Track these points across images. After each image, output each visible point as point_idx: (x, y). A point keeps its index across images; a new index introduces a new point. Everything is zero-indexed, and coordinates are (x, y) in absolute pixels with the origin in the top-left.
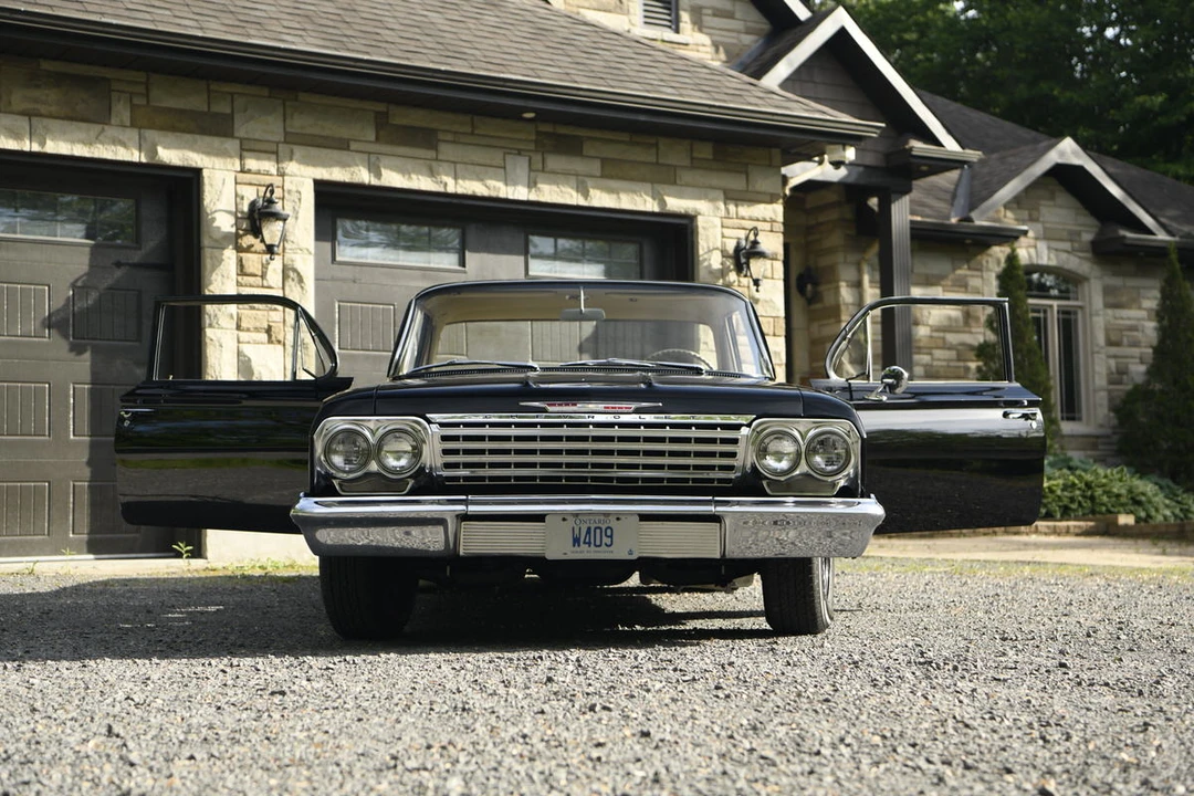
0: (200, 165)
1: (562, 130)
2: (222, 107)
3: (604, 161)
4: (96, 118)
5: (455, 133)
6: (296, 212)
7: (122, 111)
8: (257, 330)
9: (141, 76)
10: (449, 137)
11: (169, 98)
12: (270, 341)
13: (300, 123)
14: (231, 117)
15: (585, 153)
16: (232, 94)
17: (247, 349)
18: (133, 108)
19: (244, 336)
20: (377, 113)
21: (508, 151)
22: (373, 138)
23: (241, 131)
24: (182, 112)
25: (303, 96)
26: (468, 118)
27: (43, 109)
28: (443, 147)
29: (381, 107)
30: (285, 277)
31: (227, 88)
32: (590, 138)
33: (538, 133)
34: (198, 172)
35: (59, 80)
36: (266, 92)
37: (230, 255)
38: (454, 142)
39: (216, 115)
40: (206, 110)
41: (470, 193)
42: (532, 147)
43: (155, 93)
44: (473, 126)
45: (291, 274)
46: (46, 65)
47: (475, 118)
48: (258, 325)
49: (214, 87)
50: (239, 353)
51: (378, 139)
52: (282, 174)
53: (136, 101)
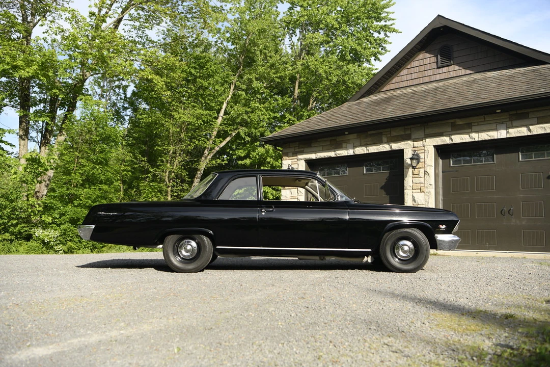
0: (403, 148)
1: (519, 112)
2: (408, 132)
3: (538, 118)
4: (379, 142)
5: (478, 122)
6: (428, 155)
7: (385, 139)
8: (417, 189)
9: (389, 129)
10: (476, 124)
11: (394, 133)
12: (421, 192)
13: (428, 131)
14: (411, 134)
15: (530, 117)
16: (411, 128)
17: (414, 195)
18: (387, 137)
19: (414, 191)
20: (452, 123)
21: (498, 123)
22: (450, 130)
23: (413, 137)
24: (399, 136)
25: (429, 124)
26: (482, 117)
27: (368, 143)
28: (473, 128)
29: (453, 121)
30: (425, 174)
31: (409, 127)
32: (531, 112)
33: (509, 115)
34: (402, 150)
35: (371, 135)
36: (419, 125)
37: (411, 170)
38: (478, 125)
39: (407, 134)
40: (404, 133)
41: (484, 139)
42: (508, 120)
43: (392, 132)
44: (485, 119)
45: (426, 173)
46: (369, 133)
47: (485, 116)
48: (417, 188)
49: (406, 127)
50: (413, 196)
51: (452, 131)
52: (424, 146)
53: (388, 136)
